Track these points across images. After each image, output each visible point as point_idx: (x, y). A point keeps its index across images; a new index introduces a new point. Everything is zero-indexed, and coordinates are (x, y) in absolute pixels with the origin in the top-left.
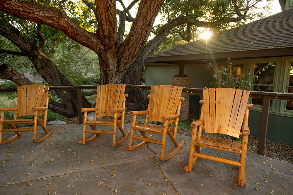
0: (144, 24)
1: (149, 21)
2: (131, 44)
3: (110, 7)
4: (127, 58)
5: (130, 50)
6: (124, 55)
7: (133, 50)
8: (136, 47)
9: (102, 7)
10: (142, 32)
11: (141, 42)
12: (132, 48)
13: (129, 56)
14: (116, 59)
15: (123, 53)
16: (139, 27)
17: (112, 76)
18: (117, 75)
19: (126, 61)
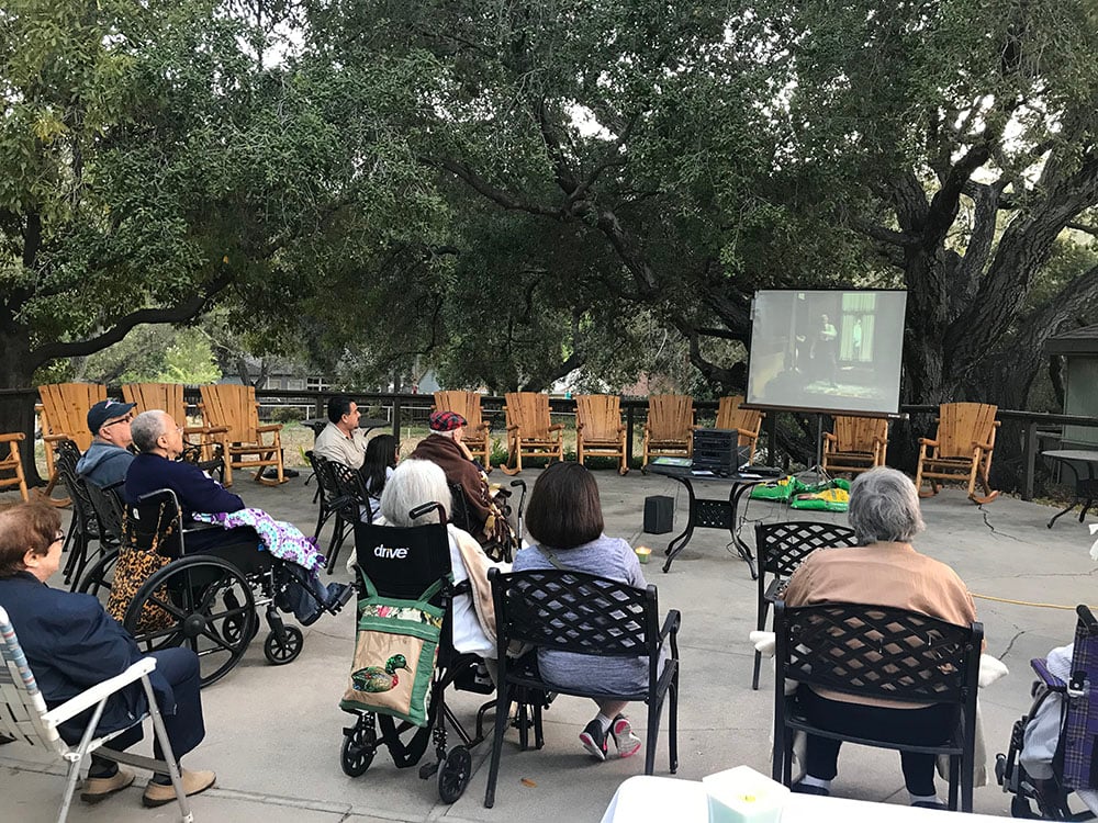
0: (1010, 280)
1: (1021, 274)
2: (978, 321)
3: (932, 265)
4: (970, 349)
5: (977, 332)
6: (962, 343)
7: (984, 334)
8: (991, 327)
9: (916, 266)
10: (1004, 296)
11: (1002, 317)
12: (981, 329)
13: (973, 345)
14: (942, 352)
15: (959, 340)
16: (998, 286)
17: (932, 388)
18: (941, 386)
19: (966, 356)
